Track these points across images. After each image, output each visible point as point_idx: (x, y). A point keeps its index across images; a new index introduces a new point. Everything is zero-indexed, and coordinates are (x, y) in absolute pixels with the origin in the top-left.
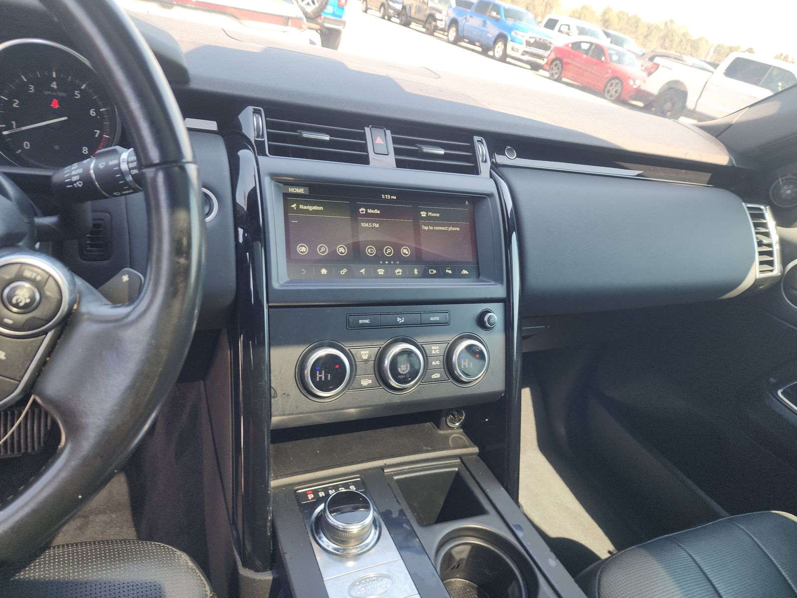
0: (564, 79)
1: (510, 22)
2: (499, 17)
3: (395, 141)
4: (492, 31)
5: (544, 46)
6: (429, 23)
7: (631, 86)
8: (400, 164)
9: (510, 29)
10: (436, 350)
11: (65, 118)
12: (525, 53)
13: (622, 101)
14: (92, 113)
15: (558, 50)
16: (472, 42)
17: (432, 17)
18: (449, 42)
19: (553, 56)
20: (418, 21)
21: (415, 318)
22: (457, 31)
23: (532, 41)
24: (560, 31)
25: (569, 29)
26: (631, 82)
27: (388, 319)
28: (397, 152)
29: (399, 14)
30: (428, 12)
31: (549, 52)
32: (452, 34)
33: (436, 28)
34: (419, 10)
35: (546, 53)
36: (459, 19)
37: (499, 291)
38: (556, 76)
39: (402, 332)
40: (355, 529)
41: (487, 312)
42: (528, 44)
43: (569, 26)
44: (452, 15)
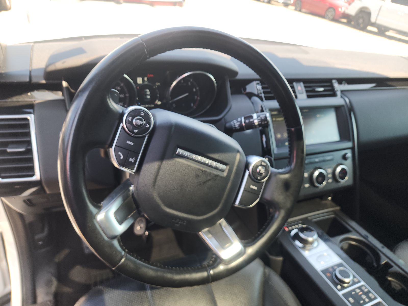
0: (303, 10)
3: (305, 87)
7: (340, 12)
8: (309, 97)
10: (330, 171)
11: (187, 94)
13: (335, 20)
14: (194, 90)
21: (321, 159)
26: (340, 9)
27: (312, 160)
28: (307, 91)
37: (349, 144)
38: (298, 9)
39: (318, 165)
40: (310, 239)
41: (346, 154)
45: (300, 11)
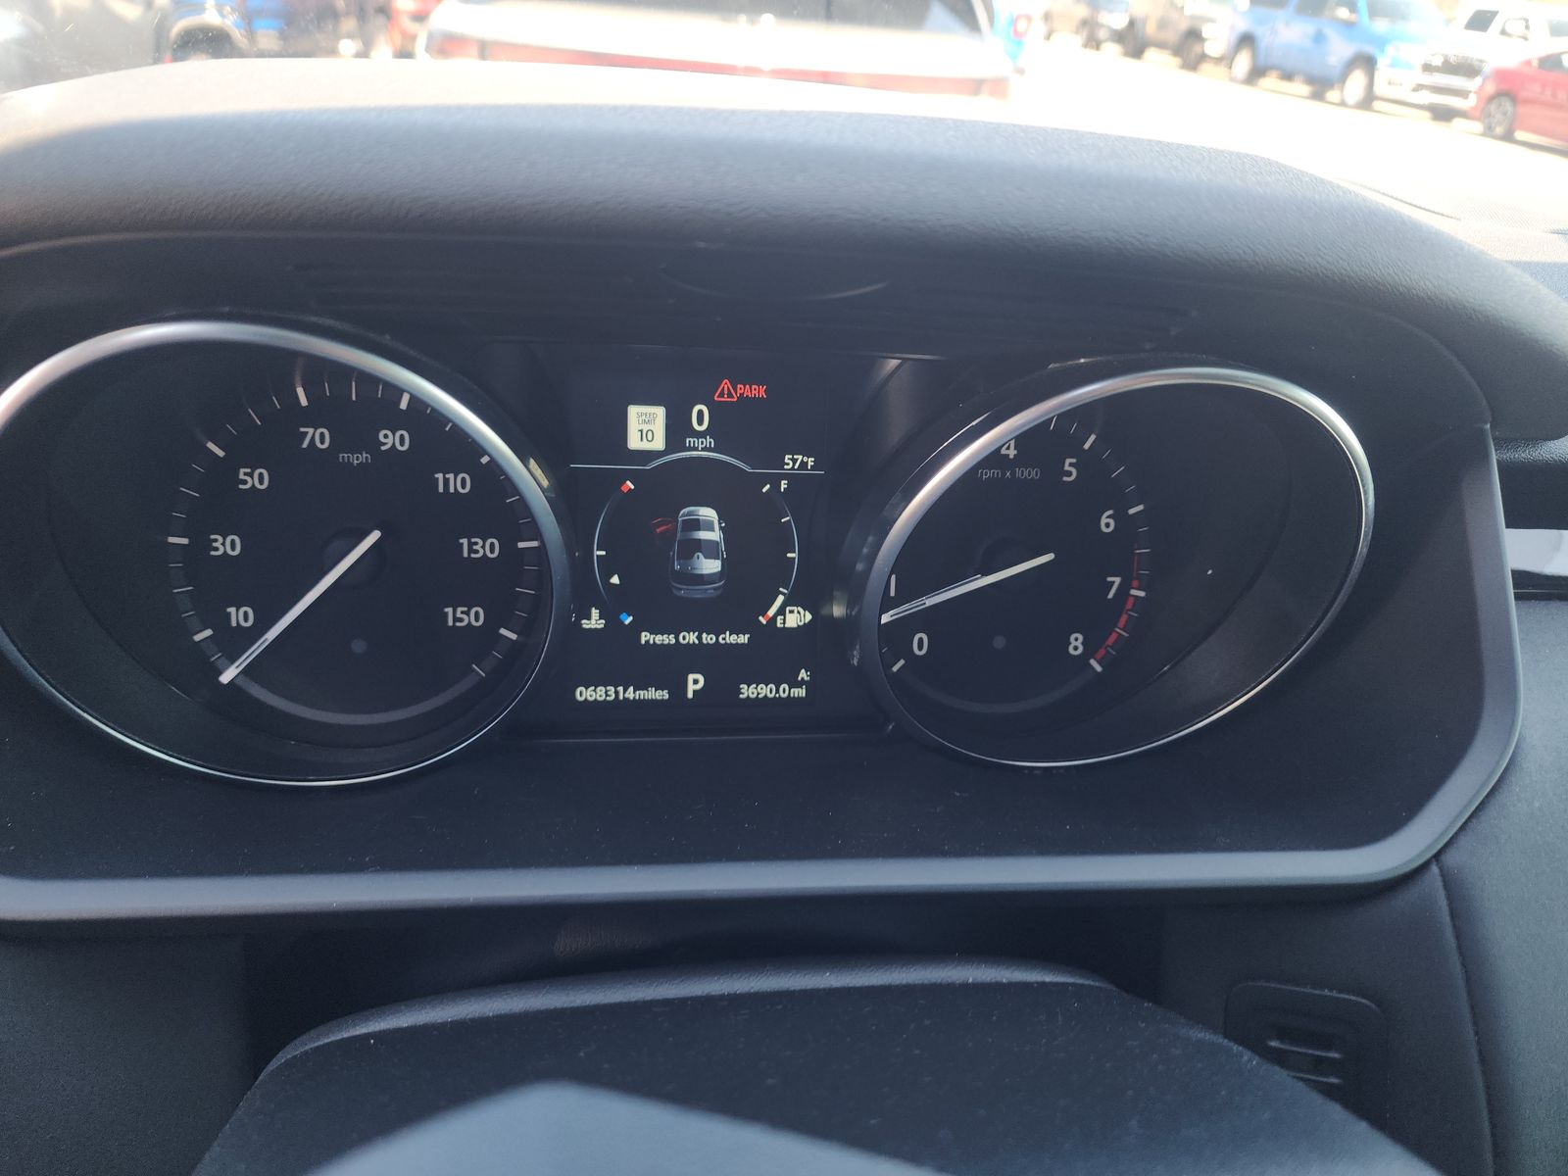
0: (1520, 135)
1: (1381, 26)
2: (1353, 17)
4: (1340, 49)
5: (1468, 69)
6: (1188, 47)
9: (1381, 42)
12: (1419, 88)
15: (1502, 75)
16: (1288, 76)
17: (1193, 35)
18: (1233, 80)
19: (1490, 88)
20: (1161, 45)
22: (1254, 56)
23: (1438, 62)
24: (1503, 32)
25: (1527, 27)
29: (1119, 37)
30: (1183, 26)
31: (1478, 80)
32: (1243, 62)
33: (1203, 57)
34: (1163, 24)
35: (1472, 84)
36: (1259, 32)
38: (1499, 130)
42: (1427, 68)
43: (1527, 21)
44: (1242, 26)
45: (1508, 137)
